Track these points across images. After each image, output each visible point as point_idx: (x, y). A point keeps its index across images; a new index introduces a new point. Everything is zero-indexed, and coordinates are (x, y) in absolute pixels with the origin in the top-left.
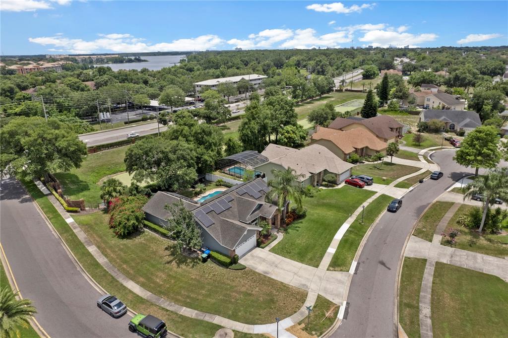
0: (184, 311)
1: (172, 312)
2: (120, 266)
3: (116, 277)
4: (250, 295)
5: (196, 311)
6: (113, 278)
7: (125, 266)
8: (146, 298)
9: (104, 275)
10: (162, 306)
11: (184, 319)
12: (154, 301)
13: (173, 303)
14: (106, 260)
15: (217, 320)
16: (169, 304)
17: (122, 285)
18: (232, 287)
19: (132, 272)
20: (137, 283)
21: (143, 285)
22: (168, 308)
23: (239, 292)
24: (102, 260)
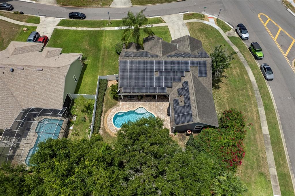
0: (236, 50)
1: (241, 53)
2: (253, 96)
3: (258, 90)
4: (206, 37)
5: (232, 47)
6: (260, 90)
7: (250, 94)
8: (249, 66)
9: (264, 95)
10: (244, 58)
11: (239, 48)
12: (246, 63)
13: (239, 56)
14: (259, 109)
15: (227, 39)
16: (241, 57)
17: (257, 82)
18: (209, 44)
19: (248, 87)
20: (249, 77)
21: (247, 74)
22: (242, 55)
23: (210, 40)
24: (262, 111)
